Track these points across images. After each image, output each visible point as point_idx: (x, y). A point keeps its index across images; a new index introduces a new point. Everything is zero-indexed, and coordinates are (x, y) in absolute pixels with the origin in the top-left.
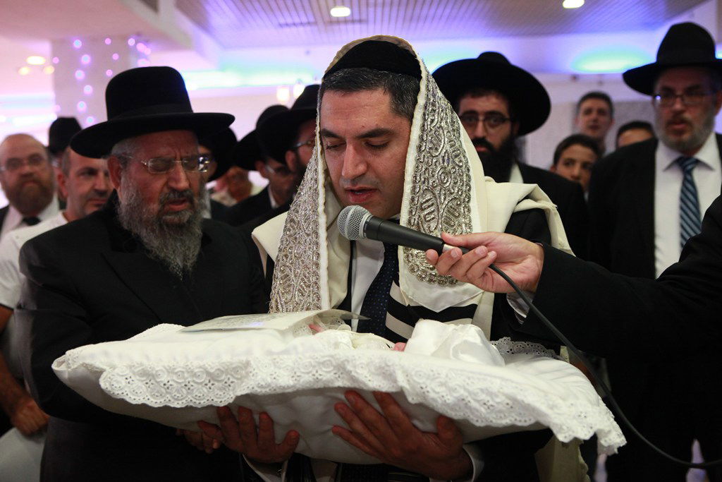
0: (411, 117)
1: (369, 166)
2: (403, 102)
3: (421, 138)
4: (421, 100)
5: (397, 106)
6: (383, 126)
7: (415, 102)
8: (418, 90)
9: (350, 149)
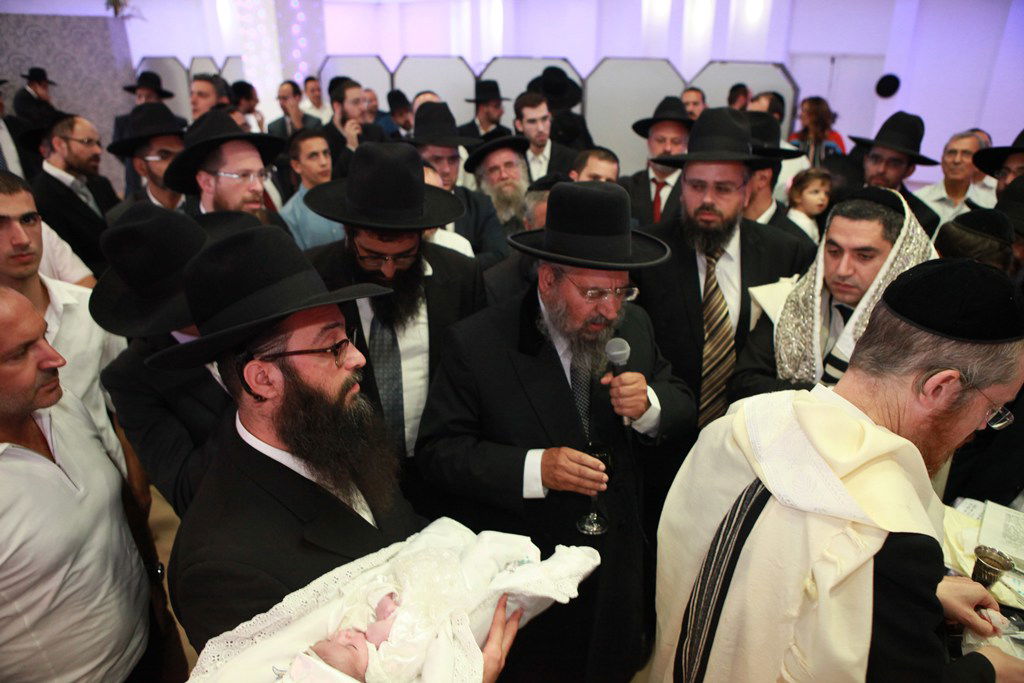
0: (893, 242)
1: (855, 271)
2: (891, 232)
3: (896, 259)
4: (903, 233)
5: (886, 234)
6: (873, 246)
7: (898, 234)
8: (902, 225)
9: (846, 257)
